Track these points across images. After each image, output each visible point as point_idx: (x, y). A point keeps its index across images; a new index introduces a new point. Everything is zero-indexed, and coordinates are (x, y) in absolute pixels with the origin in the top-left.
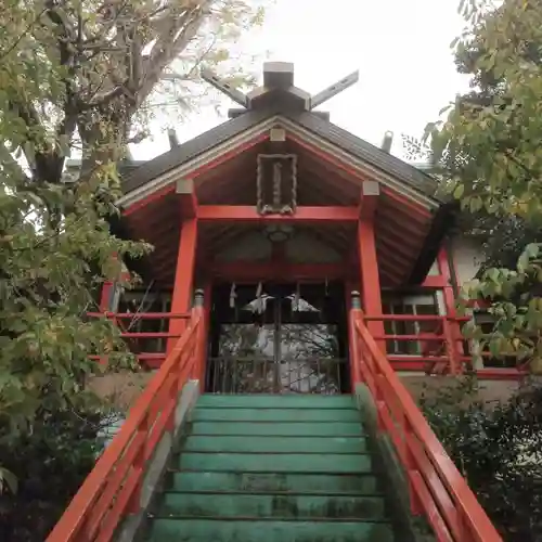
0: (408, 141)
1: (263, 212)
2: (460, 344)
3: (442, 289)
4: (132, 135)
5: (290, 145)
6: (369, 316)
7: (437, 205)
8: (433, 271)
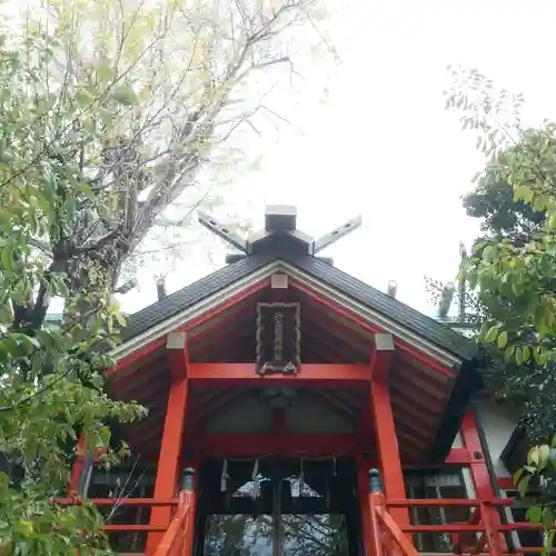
0: (432, 285)
1: (262, 371)
2: (502, 536)
3: (468, 465)
4: (120, 283)
5: (292, 293)
6: (390, 501)
7: (460, 363)
8: (457, 445)
